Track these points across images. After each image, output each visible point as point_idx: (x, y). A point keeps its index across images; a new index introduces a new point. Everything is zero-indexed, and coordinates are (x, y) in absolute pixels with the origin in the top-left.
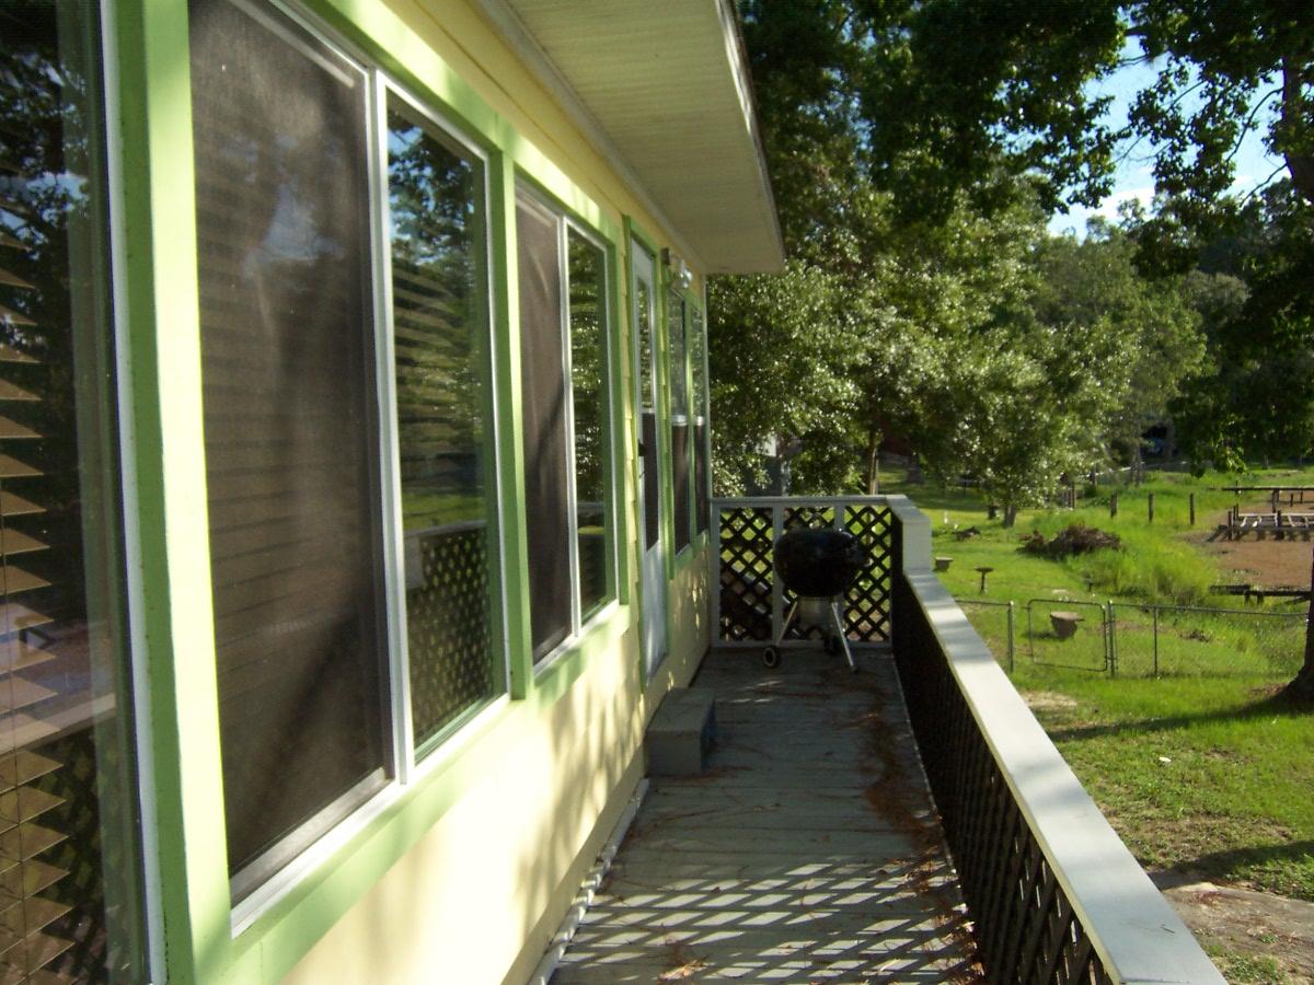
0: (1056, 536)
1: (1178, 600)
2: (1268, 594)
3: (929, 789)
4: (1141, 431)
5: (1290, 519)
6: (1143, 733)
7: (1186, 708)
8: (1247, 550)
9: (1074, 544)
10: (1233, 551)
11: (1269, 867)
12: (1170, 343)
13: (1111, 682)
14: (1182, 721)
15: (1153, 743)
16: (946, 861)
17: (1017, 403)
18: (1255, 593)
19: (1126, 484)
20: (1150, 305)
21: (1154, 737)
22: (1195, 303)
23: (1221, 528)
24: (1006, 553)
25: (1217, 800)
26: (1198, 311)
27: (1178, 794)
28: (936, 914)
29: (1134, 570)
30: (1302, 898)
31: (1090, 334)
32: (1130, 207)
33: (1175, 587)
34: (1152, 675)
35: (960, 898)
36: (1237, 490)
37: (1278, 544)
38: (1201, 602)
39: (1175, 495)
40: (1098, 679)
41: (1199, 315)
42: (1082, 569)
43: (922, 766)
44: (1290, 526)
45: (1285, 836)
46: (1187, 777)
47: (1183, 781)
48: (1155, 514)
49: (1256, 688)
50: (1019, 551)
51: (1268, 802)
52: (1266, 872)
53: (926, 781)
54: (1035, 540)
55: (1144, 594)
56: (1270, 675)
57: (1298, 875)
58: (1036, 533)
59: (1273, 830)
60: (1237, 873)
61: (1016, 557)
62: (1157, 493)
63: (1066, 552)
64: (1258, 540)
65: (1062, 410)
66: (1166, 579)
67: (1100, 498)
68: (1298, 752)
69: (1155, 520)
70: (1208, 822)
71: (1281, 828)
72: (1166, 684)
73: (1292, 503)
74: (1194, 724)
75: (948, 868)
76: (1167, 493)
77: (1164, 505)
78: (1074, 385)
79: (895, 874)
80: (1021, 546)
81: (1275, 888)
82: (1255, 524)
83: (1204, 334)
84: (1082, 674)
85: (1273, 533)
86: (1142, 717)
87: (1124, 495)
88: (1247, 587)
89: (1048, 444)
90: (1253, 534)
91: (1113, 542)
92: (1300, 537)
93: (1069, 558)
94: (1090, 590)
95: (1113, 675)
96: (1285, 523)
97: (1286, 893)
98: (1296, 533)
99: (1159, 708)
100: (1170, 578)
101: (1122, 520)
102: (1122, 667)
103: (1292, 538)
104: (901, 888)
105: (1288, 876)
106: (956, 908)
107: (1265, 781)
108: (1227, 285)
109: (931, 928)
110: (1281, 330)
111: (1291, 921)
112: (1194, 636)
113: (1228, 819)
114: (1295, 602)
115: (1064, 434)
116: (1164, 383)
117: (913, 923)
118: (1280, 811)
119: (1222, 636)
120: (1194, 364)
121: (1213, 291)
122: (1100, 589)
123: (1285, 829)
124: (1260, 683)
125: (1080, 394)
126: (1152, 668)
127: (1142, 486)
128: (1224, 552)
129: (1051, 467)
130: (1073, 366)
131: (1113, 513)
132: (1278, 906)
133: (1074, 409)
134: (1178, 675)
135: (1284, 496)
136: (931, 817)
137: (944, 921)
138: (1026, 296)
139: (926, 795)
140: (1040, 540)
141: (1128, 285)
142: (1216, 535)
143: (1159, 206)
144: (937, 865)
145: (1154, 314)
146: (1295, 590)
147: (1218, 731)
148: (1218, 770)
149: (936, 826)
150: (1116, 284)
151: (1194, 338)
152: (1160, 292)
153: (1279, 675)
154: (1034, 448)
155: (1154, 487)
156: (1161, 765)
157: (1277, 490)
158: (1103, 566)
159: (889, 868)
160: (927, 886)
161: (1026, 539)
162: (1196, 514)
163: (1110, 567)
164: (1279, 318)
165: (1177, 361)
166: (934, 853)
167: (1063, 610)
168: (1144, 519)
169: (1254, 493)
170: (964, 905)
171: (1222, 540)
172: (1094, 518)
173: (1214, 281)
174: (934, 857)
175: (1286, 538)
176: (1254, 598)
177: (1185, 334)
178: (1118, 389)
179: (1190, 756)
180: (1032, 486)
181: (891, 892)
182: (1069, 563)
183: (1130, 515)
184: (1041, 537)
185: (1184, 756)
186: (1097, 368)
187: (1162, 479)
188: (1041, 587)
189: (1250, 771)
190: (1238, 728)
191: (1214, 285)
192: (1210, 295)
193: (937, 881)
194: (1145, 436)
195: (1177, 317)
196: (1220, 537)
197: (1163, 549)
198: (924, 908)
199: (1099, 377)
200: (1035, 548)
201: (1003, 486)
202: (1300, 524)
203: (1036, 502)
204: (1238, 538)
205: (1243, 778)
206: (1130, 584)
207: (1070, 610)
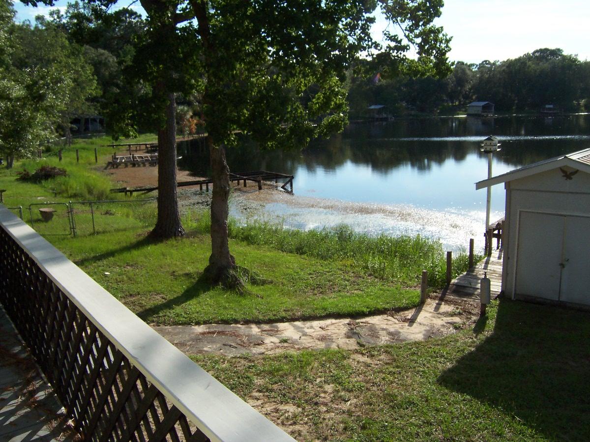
0: (35, 172)
1: (97, 197)
2: (134, 191)
3: (16, 331)
4: (69, 120)
5: (137, 158)
6: (95, 262)
7: (111, 247)
8: (121, 172)
9: (44, 175)
10: (115, 173)
11: (161, 314)
12: (80, 80)
13: (75, 240)
14: (111, 254)
15: (100, 266)
16: (42, 378)
17: (12, 106)
18: (129, 191)
19: (64, 145)
20: (70, 61)
21: (100, 263)
22: (89, 61)
23: (109, 163)
24: (10, 181)
25: (134, 288)
26: (92, 65)
27: (117, 289)
28: (47, 421)
29: (75, 185)
30: (175, 325)
31: (48, 72)
32: (56, 13)
33: (95, 192)
34: (92, 234)
35: (59, 403)
36: (113, 146)
37: (133, 169)
38: (107, 197)
39: (87, 149)
40: (68, 239)
41: (92, 67)
42: (50, 186)
43: (8, 316)
44: (137, 161)
45: (163, 299)
46: (119, 280)
47: (117, 282)
48: (80, 158)
49: (138, 234)
50: (17, 180)
51: (154, 285)
52: (160, 317)
53: (13, 326)
54: (25, 174)
55: (81, 196)
56: (143, 227)
57: (172, 315)
58: (25, 171)
59: (158, 297)
60: (149, 320)
61: (16, 183)
62: (79, 148)
63: (42, 179)
64: (125, 168)
65: (37, 110)
66: (90, 188)
67: (53, 152)
68: (161, 260)
69: (80, 161)
70: (132, 299)
71: (161, 296)
72: (100, 237)
73: (136, 151)
74: (116, 254)
75: (45, 383)
76: (84, 149)
77: (83, 154)
78: (42, 98)
79: (11, 399)
80: (17, 177)
81: (164, 323)
82: (123, 161)
83: (95, 76)
84: (60, 237)
85: (131, 164)
86: (92, 255)
87: (64, 151)
88: (125, 188)
89: (30, 127)
90: (123, 165)
91: (63, 173)
92: (142, 165)
93: (43, 182)
94: (56, 196)
95: (75, 236)
96: (135, 160)
97: (169, 324)
98: (140, 163)
99: (99, 249)
100: (92, 187)
101: (65, 162)
102: (78, 232)
103: (139, 166)
104: (19, 407)
105: (169, 317)
106: (59, 412)
107: (152, 275)
108: (102, 54)
109: (47, 433)
110: (151, 71)
111: (173, 336)
112: (107, 213)
113: (140, 296)
114: (145, 193)
115: (38, 122)
116: (79, 98)
117: (34, 433)
118: (160, 287)
119: (119, 211)
120: (92, 90)
121: (97, 56)
122: (61, 195)
123: (163, 295)
124: (140, 231)
125: (45, 102)
126: (92, 231)
127: (72, 146)
128: (112, 174)
129: (33, 139)
130: (40, 88)
131: (60, 159)
132: (167, 331)
133: (42, 110)
134: (104, 232)
135: (133, 148)
136: (24, 350)
137: (55, 424)
138: (11, 52)
139: (16, 335)
140: (27, 174)
141: (59, 51)
142: (107, 166)
143: (69, 15)
144: (37, 384)
145: (72, 65)
146: (144, 188)
147: (127, 256)
148: (131, 274)
149: (28, 355)
150: (53, 50)
151: (91, 77)
152: (74, 55)
153: (147, 227)
154: (24, 129)
155: (78, 146)
156: (106, 276)
157: (129, 145)
158: (60, 184)
159: (6, 395)
160: (36, 402)
161: (20, 174)
162: (98, 157)
163: (64, 185)
164: (150, 65)
165: (84, 88)
166: (33, 375)
167: (44, 208)
168: (75, 161)
169: (120, 147)
170: (63, 408)
171: (110, 169)
172: (51, 161)
173: (97, 52)
174: (34, 379)
175: (137, 166)
176: (129, 193)
177: (87, 76)
178: (64, 100)
179: (118, 270)
180: (24, 148)
181: (12, 413)
182: (43, 184)
183: (68, 160)
184: (28, 173)
185: (115, 270)
186: (53, 90)
187: (80, 142)
188: (31, 197)
189: (144, 272)
190: (135, 253)
191: (97, 54)
192: (96, 58)
193: (41, 395)
194: (71, 123)
195: (82, 67)
196: (109, 167)
197: (86, 174)
198: (38, 419)
199: (54, 94)
200: (25, 178)
201: (9, 148)
202: (141, 159)
203: (27, 156)
204: (117, 167)
205: (142, 276)
206: (74, 192)
207: (48, 207)
